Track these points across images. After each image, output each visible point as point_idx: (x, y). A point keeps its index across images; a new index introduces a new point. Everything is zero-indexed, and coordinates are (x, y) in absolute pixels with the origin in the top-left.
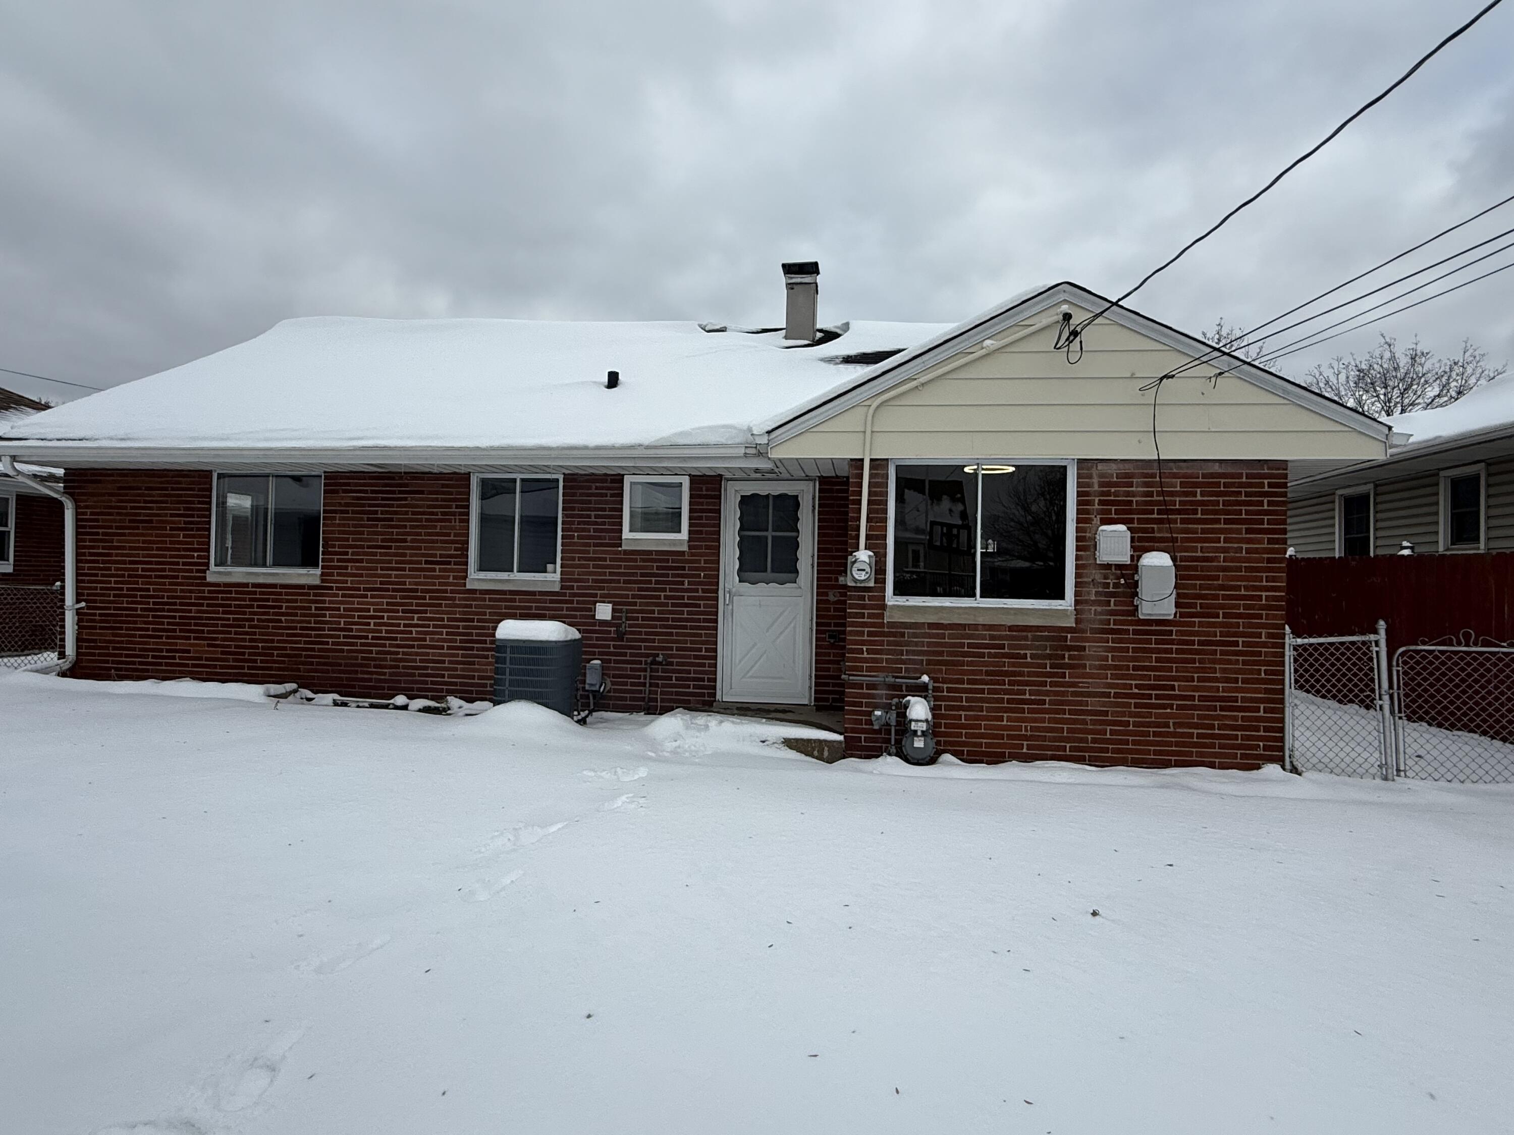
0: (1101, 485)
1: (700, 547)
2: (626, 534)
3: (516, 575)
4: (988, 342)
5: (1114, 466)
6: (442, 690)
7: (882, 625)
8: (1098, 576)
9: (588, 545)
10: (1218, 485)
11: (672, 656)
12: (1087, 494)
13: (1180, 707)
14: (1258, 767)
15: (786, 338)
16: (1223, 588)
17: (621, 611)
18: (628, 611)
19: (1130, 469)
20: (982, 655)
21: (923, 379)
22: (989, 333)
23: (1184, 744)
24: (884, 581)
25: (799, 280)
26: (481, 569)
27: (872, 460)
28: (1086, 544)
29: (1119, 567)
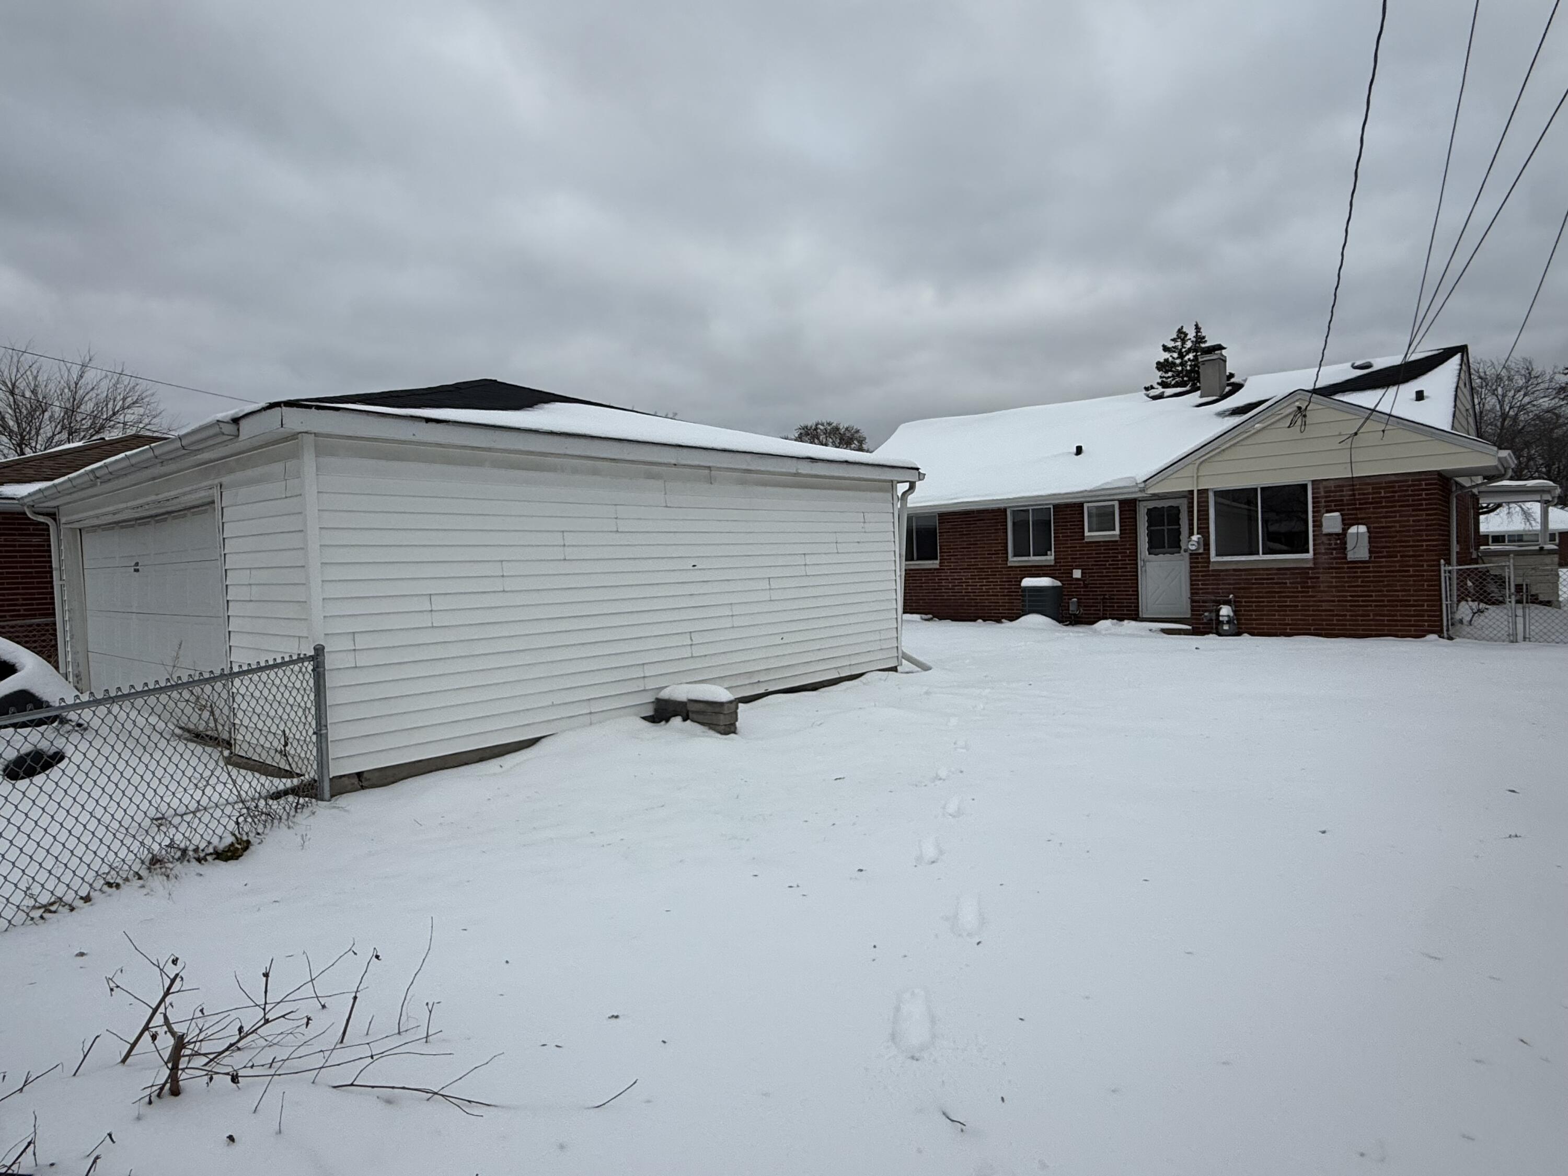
0: (1326, 492)
1: (1125, 538)
2: (1087, 533)
3: (1032, 558)
4: (1257, 426)
5: (1332, 482)
6: (999, 617)
7: (1209, 571)
8: (1325, 539)
9: (1067, 540)
10: (1394, 487)
11: (1114, 595)
12: (1317, 498)
13: (1376, 606)
14: (1424, 636)
15: (1201, 396)
16: (1398, 541)
17: (1085, 573)
18: (1089, 573)
19: (1341, 483)
20: (1263, 584)
21: (1223, 448)
22: (1257, 420)
23: (1380, 625)
24: (1209, 550)
25: (1208, 358)
26: (1015, 555)
27: (1198, 490)
28: (1318, 524)
29: (1337, 534)
